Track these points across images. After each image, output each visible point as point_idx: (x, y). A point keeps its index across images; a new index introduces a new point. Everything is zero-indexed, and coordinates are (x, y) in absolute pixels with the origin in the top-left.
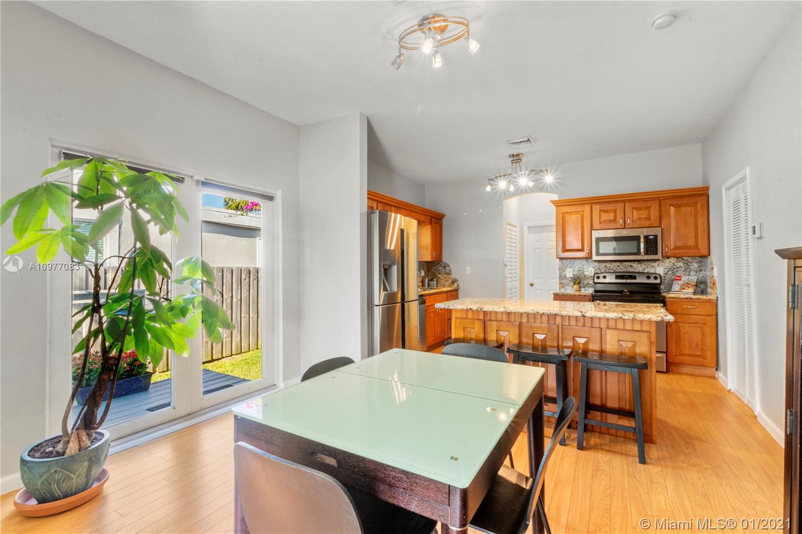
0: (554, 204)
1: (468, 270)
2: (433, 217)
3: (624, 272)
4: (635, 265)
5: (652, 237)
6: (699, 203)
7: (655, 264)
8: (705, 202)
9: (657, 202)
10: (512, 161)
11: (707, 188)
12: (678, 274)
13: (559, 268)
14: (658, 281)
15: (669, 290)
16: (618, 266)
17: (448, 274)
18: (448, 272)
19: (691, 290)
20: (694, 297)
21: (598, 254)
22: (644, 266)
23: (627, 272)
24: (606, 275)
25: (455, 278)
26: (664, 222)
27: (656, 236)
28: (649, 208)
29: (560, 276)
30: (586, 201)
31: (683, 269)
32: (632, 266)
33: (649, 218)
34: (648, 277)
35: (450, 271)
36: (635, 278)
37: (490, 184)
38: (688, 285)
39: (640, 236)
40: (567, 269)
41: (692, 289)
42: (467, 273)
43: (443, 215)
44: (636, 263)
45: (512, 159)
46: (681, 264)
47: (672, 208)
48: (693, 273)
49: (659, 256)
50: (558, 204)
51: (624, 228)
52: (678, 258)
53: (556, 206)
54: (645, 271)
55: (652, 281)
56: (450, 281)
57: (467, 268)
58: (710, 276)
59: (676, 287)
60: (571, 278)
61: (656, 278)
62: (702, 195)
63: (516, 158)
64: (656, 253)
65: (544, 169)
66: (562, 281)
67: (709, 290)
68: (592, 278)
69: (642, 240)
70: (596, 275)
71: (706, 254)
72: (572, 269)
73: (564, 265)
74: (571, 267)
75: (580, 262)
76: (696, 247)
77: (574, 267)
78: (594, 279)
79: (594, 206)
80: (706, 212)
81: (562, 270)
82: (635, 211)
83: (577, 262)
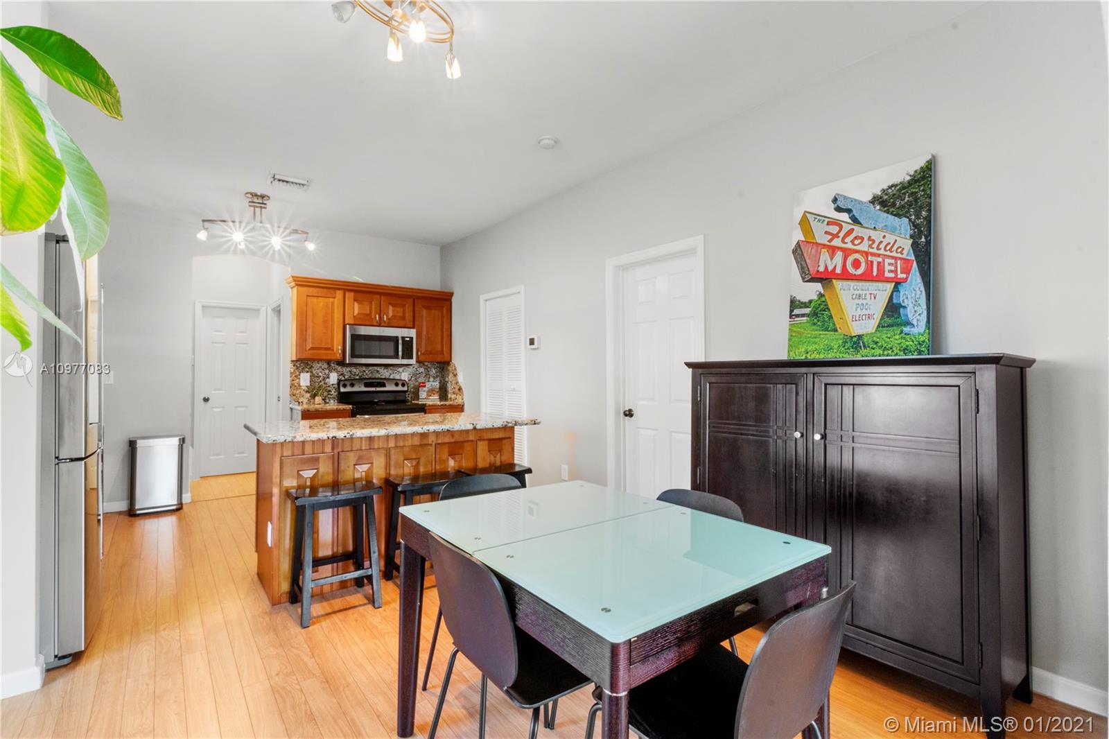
0: (295, 281)
3: (370, 378)
4: (381, 370)
5: (408, 339)
6: (443, 309)
7: (401, 370)
8: (448, 308)
9: (411, 301)
10: (250, 202)
11: (451, 294)
12: (420, 380)
13: (291, 373)
14: (405, 389)
15: (417, 397)
16: (364, 371)
19: (436, 397)
20: (439, 403)
21: (353, 355)
22: (390, 372)
23: (373, 379)
24: (353, 382)
26: (416, 323)
27: (412, 338)
28: (404, 306)
29: (292, 386)
30: (339, 285)
32: (378, 371)
33: (403, 318)
34: (397, 385)
36: (383, 385)
37: (205, 229)
38: (431, 392)
39: (397, 337)
40: (302, 374)
41: (436, 395)
44: (383, 368)
45: (250, 200)
46: (422, 370)
47: (424, 311)
48: (431, 379)
49: (413, 361)
50: (301, 283)
51: (380, 326)
52: (423, 363)
53: (298, 285)
54: (391, 377)
55: (400, 388)
59: (423, 394)
60: (307, 386)
61: (403, 385)
62: (446, 300)
63: (259, 200)
64: (412, 358)
66: (295, 392)
67: (452, 396)
68: (336, 386)
69: (400, 341)
70: (341, 383)
71: (448, 360)
72: (309, 374)
73: (297, 368)
74: (307, 372)
75: (319, 365)
76: (442, 353)
77: (311, 372)
78: (339, 388)
79: (347, 294)
80: (449, 317)
81: (295, 377)
82: (391, 308)
83: (316, 365)
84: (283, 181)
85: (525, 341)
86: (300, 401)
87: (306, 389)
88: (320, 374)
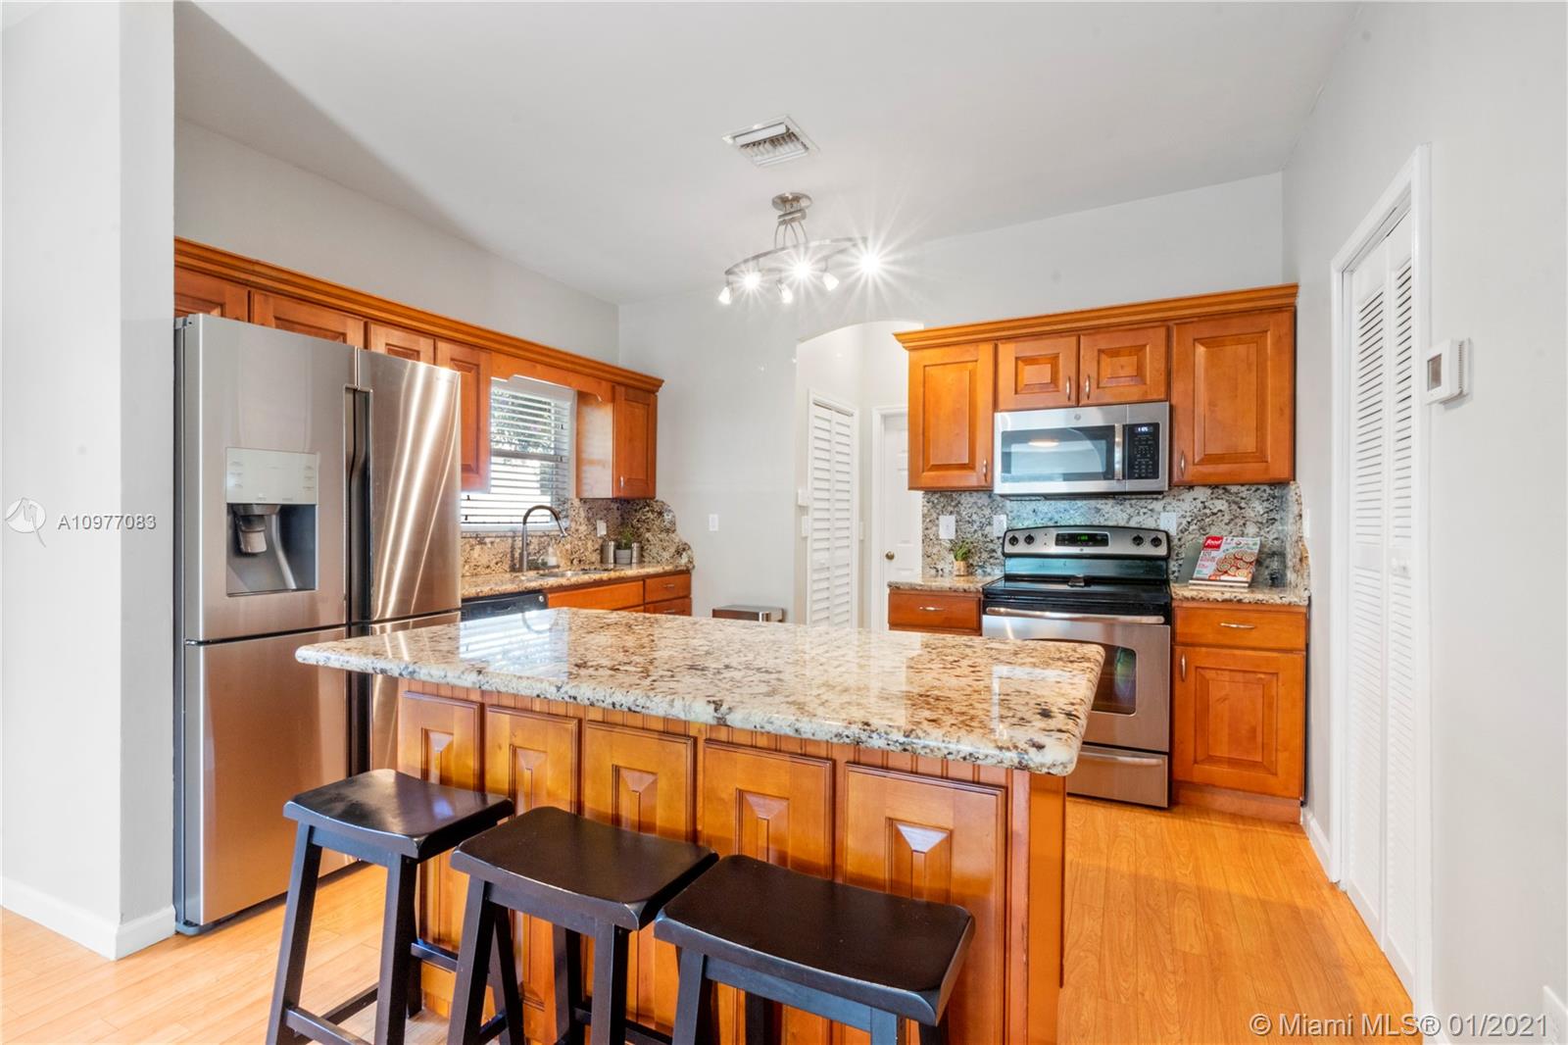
0: (903, 342)
1: (714, 522)
2: (619, 384)
3: (1078, 527)
4: (1107, 507)
5: (1144, 429)
6: (1269, 333)
7: (1158, 505)
8: (1285, 329)
9: (1162, 332)
10: (780, 216)
11: (1292, 290)
12: (1214, 531)
13: (924, 516)
14: (1162, 551)
15: (1187, 577)
16: (1065, 510)
17: (668, 531)
18: (668, 526)
19: (1243, 576)
20: (1247, 596)
21: (1008, 476)
22: (1130, 511)
24: (1033, 533)
25: (685, 540)
26: (1178, 387)
27: (1156, 426)
28: (1140, 348)
29: (925, 538)
30: (983, 332)
31: (1227, 518)
32: (1098, 510)
33: (1139, 378)
34: (1138, 541)
35: (673, 523)
36: (1104, 541)
37: (726, 284)
38: (1236, 561)
39: (1114, 427)
40: (941, 517)
41: (1245, 572)
42: (711, 529)
43: (656, 379)
44: (1111, 502)
45: (782, 213)
46: (1221, 505)
47: (1201, 350)
48: (1251, 529)
49: (1161, 483)
50: (913, 342)
51: (1076, 406)
52: (1214, 487)
53: (912, 349)
54: (1133, 524)
55: (1147, 550)
56: (672, 550)
57: (711, 516)
58: (1294, 538)
59: (1206, 568)
60: (951, 541)
61: (1156, 542)
62: (1279, 309)
63: (792, 208)
64: (1155, 475)
65: (856, 235)
66: (930, 550)
67: (1290, 576)
68: (1001, 541)
69: (1118, 439)
70: (1010, 535)
71: (1285, 474)
72: (953, 518)
73: (934, 506)
74: (951, 513)
75: (972, 500)
76: (1260, 456)
77: (958, 513)
78: (1003, 544)
79: (1001, 347)
80: (1287, 357)
81: (930, 522)
82: (1106, 360)
83: (967, 500)
85: (1419, 372)
86: (939, 567)
87: (949, 545)
88: (975, 517)
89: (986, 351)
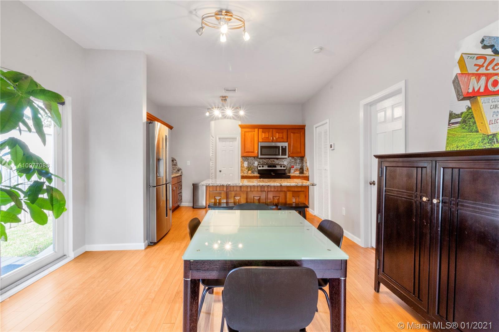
0: (240, 126)
1: (189, 163)
3: (271, 164)
4: (275, 160)
5: (284, 147)
6: (301, 133)
7: (283, 160)
8: (304, 132)
9: (286, 130)
10: (221, 99)
11: (305, 126)
12: (292, 165)
13: (241, 162)
14: (285, 168)
15: (290, 172)
16: (268, 161)
17: (175, 165)
18: (175, 164)
19: (298, 172)
20: (299, 175)
21: (261, 155)
22: (279, 161)
23: (272, 164)
24: (263, 165)
25: (180, 168)
26: (289, 140)
27: (286, 147)
28: (283, 133)
29: (241, 166)
30: (256, 126)
31: (294, 162)
32: (274, 161)
33: (282, 138)
34: (281, 167)
35: (176, 163)
36: (276, 167)
37: (208, 112)
38: (296, 170)
39: (279, 146)
40: (245, 162)
42: (188, 165)
44: (276, 159)
46: (293, 160)
47: (292, 134)
48: (298, 164)
49: (287, 156)
50: (242, 127)
51: (273, 142)
52: (292, 157)
53: (241, 128)
54: (279, 163)
55: (283, 168)
56: (177, 170)
57: (188, 162)
58: (306, 166)
59: (292, 171)
60: (247, 167)
61: (284, 167)
62: (303, 129)
63: (224, 98)
66: (242, 169)
67: (305, 172)
68: (257, 167)
69: (281, 148)
70: (259, 166)
71: (304, 156)
72: (247, 162)
73: (243, 160)
74: (247, 161)
75: (251, 159)
76: (301, 152)
77: (248, 161)
78: (258, 168)
79: (259, 130)
80: (304, 137)
81: (242, 163)
82: (277, 134)
83: (250, 159)
84: (228, 90)
85: (329, 146)
86: (244, 172)
87: (246, 168)
88: (251, 162)
89: (256, 130)
